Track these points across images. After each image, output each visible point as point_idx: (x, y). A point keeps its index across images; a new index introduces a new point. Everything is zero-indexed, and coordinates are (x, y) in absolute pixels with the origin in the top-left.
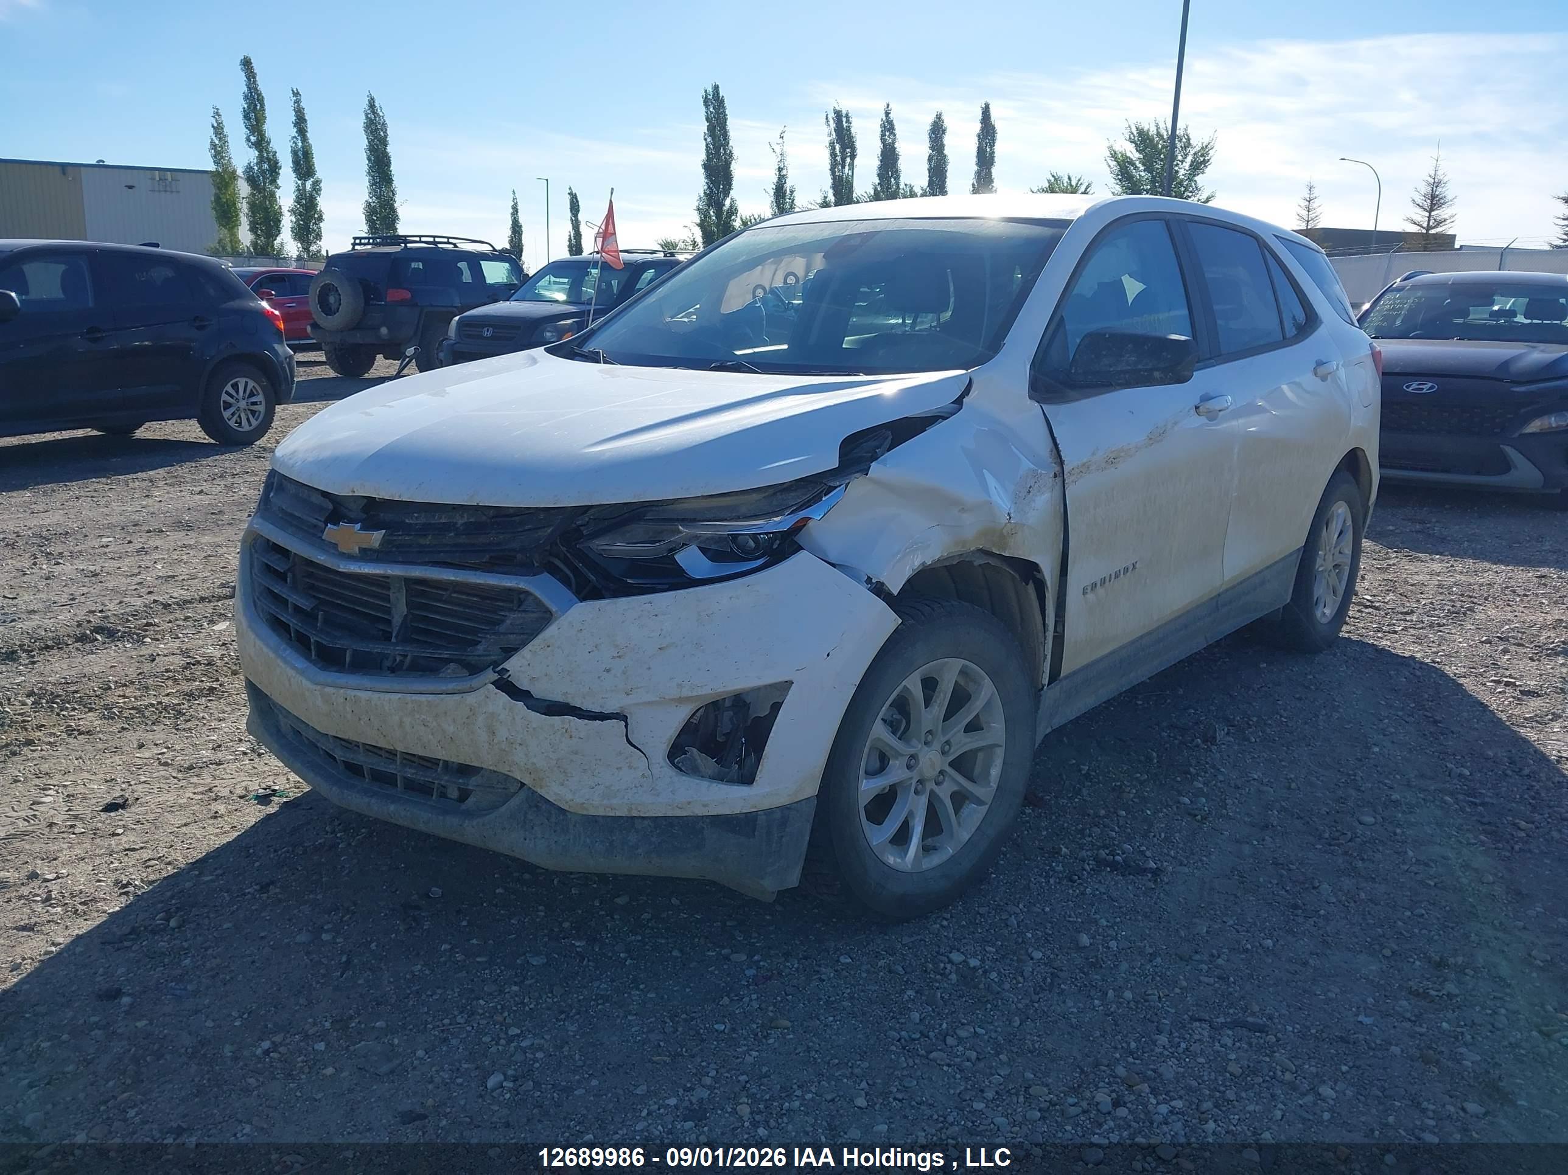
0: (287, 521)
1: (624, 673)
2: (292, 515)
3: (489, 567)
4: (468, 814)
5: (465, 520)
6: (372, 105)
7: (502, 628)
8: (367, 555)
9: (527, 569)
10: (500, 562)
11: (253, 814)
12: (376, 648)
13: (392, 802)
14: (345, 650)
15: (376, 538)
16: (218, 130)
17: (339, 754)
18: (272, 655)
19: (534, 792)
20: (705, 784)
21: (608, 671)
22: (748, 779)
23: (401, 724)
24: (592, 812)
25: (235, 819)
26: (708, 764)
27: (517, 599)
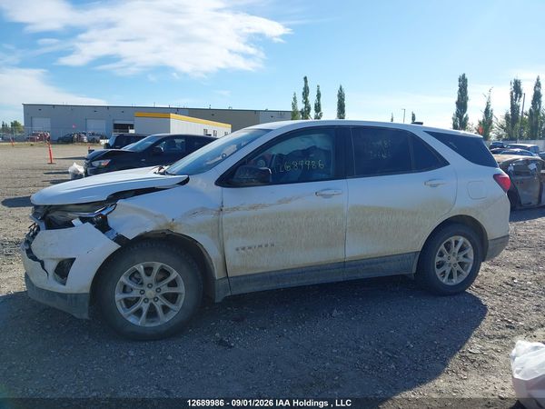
6: (341, 89)
16: (295, 99)
20: (56, 283)
26: (58, 278)
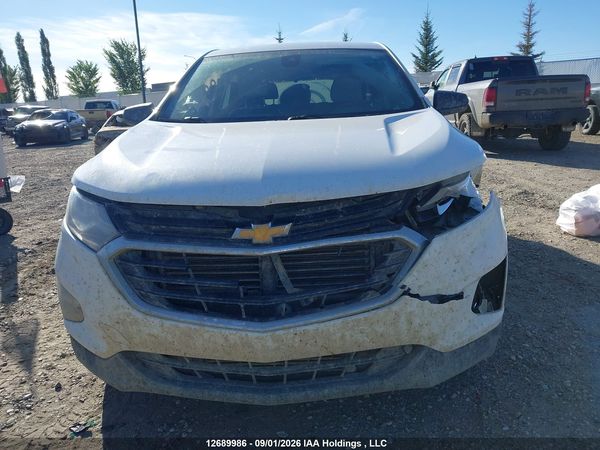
1: (461, 269)
7: (387, 263)
8: (278, 241)
14: (281, 304)
15: (286, 228)
23: (343, 337)
27: (390, 245)
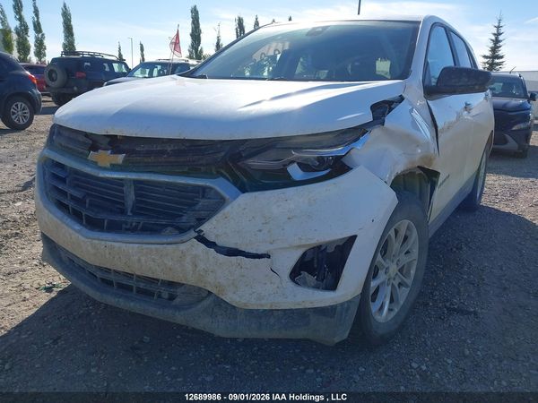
0: (64, 150)
1: (269, 232)
2: (67, 147)
3: (187, 174)
4: (177, 308)
5: (172, 148)
6: (65, 6)
7: (197, 207)
8: (114, 167)
9: (208, 175)
10: (193, 171)
11: (44, 298)
12: (118, 218)
13: (132, 301)
14: (104, 220)
15: (120, 158)
17: (99, 274)
18: (59, 222)
19: (218, 297)
20: (311, 291)
21: (260, 231)
22: (333, 287)
23: (139, 260)
24: (251, 308)
25: (35, 301)
26: (311, 279)
27: (204, 191)
